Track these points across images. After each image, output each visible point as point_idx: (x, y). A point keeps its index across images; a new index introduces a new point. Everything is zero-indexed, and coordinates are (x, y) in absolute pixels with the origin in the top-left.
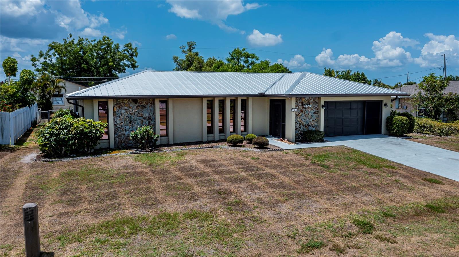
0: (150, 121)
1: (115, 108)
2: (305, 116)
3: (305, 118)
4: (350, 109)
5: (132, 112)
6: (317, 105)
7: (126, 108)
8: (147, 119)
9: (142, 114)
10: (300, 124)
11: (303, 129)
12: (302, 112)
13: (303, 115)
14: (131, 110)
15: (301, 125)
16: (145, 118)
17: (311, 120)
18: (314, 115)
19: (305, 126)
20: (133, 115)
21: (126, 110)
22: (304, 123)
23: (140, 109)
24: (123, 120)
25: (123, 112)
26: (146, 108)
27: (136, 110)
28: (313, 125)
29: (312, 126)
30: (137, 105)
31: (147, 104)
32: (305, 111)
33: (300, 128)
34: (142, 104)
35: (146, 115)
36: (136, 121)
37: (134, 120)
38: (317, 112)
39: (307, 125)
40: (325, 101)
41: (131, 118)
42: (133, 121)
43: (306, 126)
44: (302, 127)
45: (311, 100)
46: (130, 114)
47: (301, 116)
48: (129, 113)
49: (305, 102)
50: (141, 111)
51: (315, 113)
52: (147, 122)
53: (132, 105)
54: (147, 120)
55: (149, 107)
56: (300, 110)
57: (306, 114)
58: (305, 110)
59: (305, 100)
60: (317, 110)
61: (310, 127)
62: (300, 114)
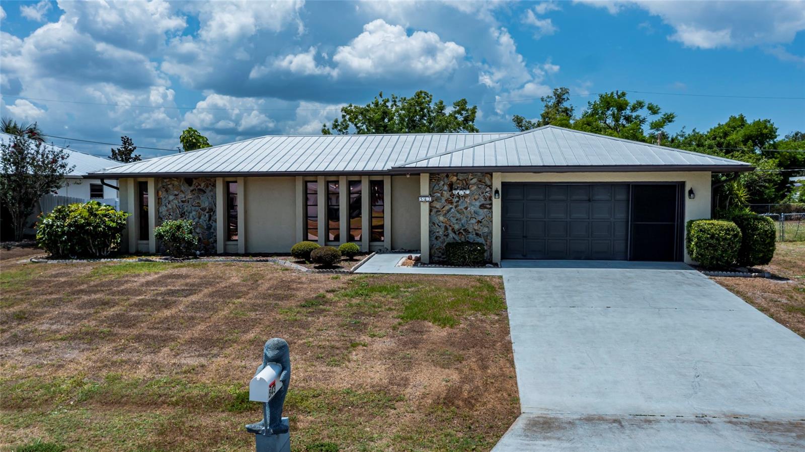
0: (212, 213)
1: (160, 193)
2: (458, 212)
3: (458, 216)
4: (589, 200)
5: (184, 199)
6: (488, 189)
7: (176, 193)
8: (207, 210)
9: (198, 203)
10: (446, 229)
11: (454, 238)
12: (452, 203)
13: (453, 210)
14: (183, 196)
15: (450, 231)
16: (203, 209)
17: (473, 221)
18: (481, 211)
19: (459, 234)
20: (186, 204)
21: (176, 195)
22: (456, 227)
23: (196, 194)
24: (171, 211)
25: (171, 198)
26: (205, 192)
27: (190, 196)
28: (480, 233)
29: (477, 234)
30: (192, 188)
31: (207, 187)
32: (458, 201)
33: (447, 236)
34: (199, 187)
35: (206, 204)
36: (189, 213)
37: (187, 211)
38: (487, 206)
39: (464, 230)
40: (502, 183)
41: (183, 209)
42: (186, 213)
43: (460, 232)
44: (452, 235)
45: (471, 179)
46: (183, 202)
47: (449, 211)
48: (180, 201)
49: (459, 184)
50: (198, 197)
51: (482, 206)
52: (207, 215)
53: (185, 187)
54: (207, 212)
55: (210, 191)
56: (446, 200)
57: (459, 208)
58: (457, 199)
59: (458, 179)
60: (488, 202)
61: (470, 236)
62: (447, 208)
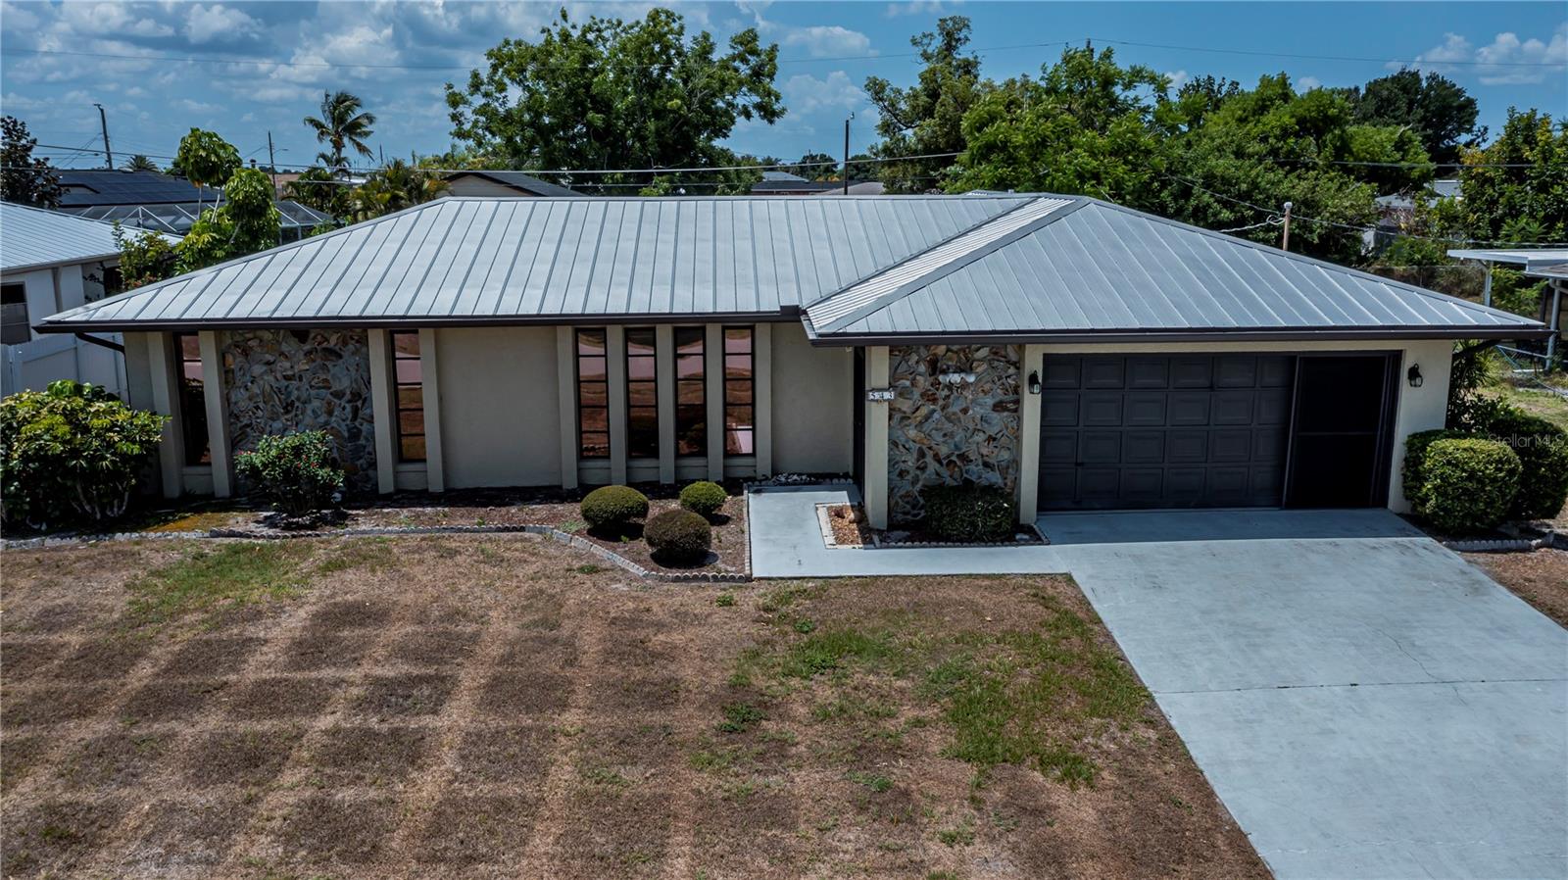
0: (359, 403)
1: (230, 358)
2: (948, 419)
4: (1211, 388)
5: (290, 373)
6: (1012, 370)
7: (269, 357)
8: (348, 396)
9: (325, 380)
10: (922, 454)
14: (287, 365)
15: (929, 459)
16: (339, 395)
17: (980, 437)
18: (995, 415)
19: (948, 464)
20: (295, 383)
21: (268, 363)
22: (944, 450)
23: (319, 361)
24: (260, 399)
25: (258, 369)
26: (340, 357)
27: (303, 366)
28: (991, 461)
29: (986, 465)
30: (307, 347)
31: (345, 343)
32: (948, 397)
33: (923, 469)
34: (325, 345)
35: (344, 383)
36: (305, 403)
37: (298, 399)
38: (1010, 406)
39: (958, 456)
40: (1044, 355)
41: (289, 394)
42: (297, 404)
43: (951, 462)
44: (933, 466)
45: (978, 350)
46: (286, 378)
47: (927, 418)
48: (279, 376)
49: (950, 359)
50: (324, 367)
51: (999, 407)
52: (348, 407)
53: (290, 346)
54: (349, 402)
55: (353, 354)
56: (922, 395)
57: (951, 410)
58: (946, 392)
59: (948, 350)
60: (1011, 397)
61: (972, 467)
62: (924, 411)
